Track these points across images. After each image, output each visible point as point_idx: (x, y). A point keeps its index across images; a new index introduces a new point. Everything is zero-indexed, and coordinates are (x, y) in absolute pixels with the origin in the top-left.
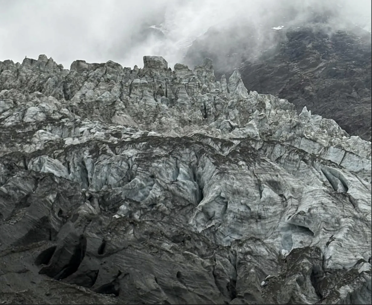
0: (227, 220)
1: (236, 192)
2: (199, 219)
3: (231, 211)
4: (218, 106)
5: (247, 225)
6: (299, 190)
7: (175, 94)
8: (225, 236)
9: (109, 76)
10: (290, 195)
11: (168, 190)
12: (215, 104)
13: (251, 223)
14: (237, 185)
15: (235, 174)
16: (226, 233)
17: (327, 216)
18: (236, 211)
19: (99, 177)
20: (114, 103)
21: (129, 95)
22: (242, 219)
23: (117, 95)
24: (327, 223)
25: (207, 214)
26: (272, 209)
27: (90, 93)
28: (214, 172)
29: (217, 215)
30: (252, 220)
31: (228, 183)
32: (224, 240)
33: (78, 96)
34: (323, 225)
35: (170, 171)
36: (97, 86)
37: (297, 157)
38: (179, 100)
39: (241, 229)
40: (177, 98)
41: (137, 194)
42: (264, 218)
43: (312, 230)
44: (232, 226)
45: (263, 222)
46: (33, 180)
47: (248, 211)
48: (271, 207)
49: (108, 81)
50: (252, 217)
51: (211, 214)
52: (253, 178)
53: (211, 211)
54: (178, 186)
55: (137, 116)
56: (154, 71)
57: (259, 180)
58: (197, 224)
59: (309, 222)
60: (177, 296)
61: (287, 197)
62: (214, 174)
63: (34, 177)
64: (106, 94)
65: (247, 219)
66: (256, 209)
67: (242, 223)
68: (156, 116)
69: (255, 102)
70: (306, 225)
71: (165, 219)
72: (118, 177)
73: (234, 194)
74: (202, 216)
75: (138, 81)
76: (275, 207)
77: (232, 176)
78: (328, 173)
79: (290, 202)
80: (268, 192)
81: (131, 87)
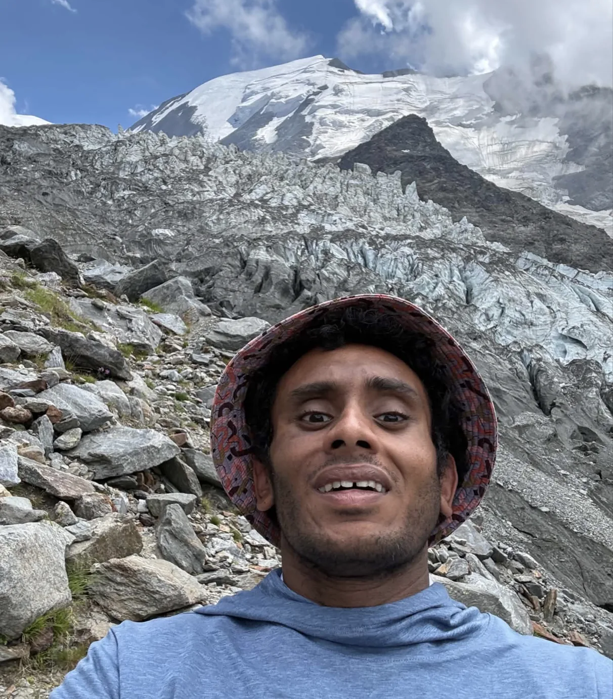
0: (504, 323)
1: (511, 300)
2: (481, 320)
3: (508, 316)
4: (407, 209)
5: (521, 329)
6: (564, 304)
7: (377, 195)
8: (501, 336)
9: (331, 175)
10: (558, 308)
11: (448, 288)
12: (405, 207)
13: (525, 328)
14: (512, 294)
15: (506, 283)
16: (503, 334)
17: (600, 333)
18: (513, 316)
19: (385, 268)
20: (337, 197)
21: (347, 191)
22: (517, 324)
23: (339, 190)
24: (600, 340)
25: (487, 315)
26: (543, 319)
27: (320, 187)
28: (487, 279)
29: (495, 317)
30: (526, 326)
31: (504, 291)
32: (501, 339)
33: (311, 187)
34: (597, 341)
35: (446, 272)
36: (324, 181)
37: (547, 272)
38: (381, 200)
39: (515, 332)
40: (378, 199)
41: (424, 289)
42: (536, 326)
43: (585, 344)
44: (509, 329)
45: (534, 328)
46: (345, 267)
47: (523, 317)
48: (541, 317)
49: (331, 178)
50: (525, 323)
51: (490, 315)
52: (523, 289)
53: (490, 314)
54: (455, 286)
55: (353, 209)
56: (363, 175)
57: (528, 291)
58: (480, 323)
59: (582, 336)
60: (498, 396)
61: (555, 310)
62: (488, 281)
63: (346, 265)
64: (332, 189)
65: (521, 324)
66: (529, 317)
67: (517, 327)
68: (365, 211)
69: (432, 208)
70: (580, 339)
71: (456, 316)
72: (403, 271)
73: (509, 301)
74: (484, 317)
75: (352, 181)
76: (545, 316)
77: (505, 285)
78: (577, 290)
79: (559, 315)
80: (538, 303)
81: (348, 186)
